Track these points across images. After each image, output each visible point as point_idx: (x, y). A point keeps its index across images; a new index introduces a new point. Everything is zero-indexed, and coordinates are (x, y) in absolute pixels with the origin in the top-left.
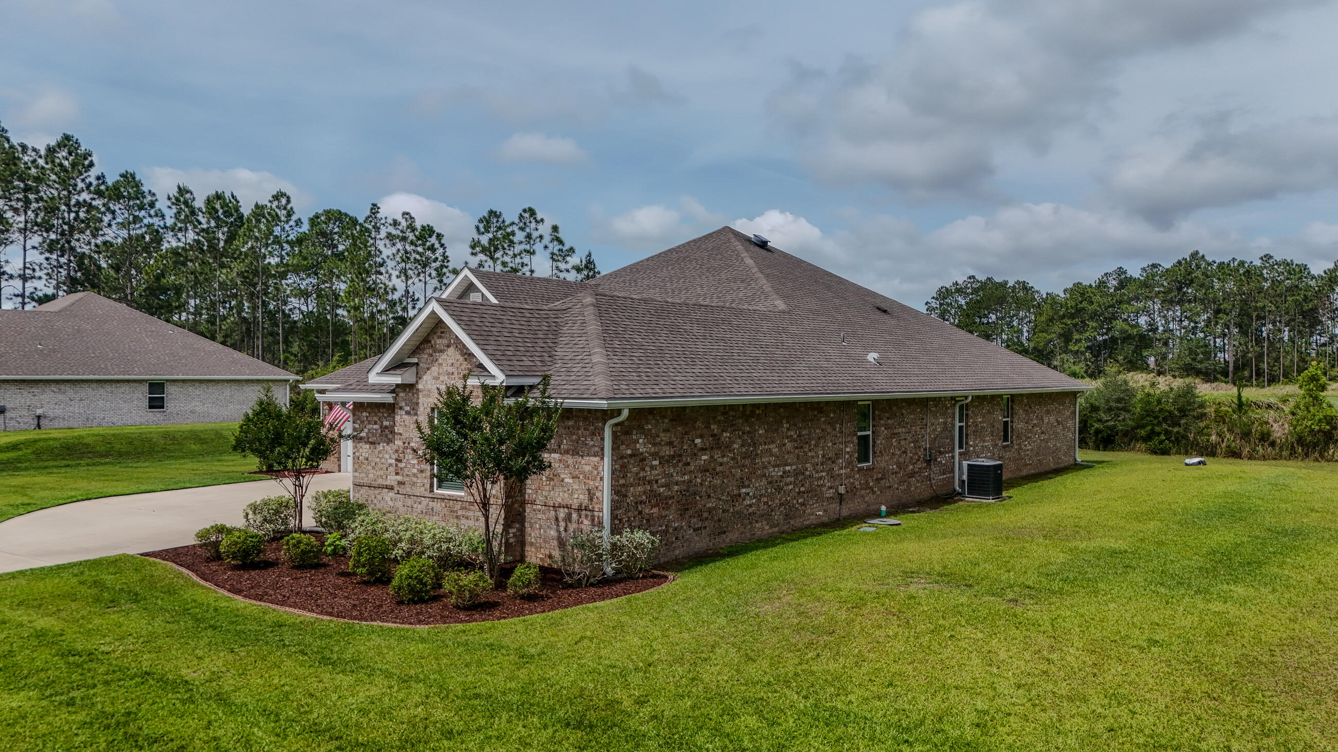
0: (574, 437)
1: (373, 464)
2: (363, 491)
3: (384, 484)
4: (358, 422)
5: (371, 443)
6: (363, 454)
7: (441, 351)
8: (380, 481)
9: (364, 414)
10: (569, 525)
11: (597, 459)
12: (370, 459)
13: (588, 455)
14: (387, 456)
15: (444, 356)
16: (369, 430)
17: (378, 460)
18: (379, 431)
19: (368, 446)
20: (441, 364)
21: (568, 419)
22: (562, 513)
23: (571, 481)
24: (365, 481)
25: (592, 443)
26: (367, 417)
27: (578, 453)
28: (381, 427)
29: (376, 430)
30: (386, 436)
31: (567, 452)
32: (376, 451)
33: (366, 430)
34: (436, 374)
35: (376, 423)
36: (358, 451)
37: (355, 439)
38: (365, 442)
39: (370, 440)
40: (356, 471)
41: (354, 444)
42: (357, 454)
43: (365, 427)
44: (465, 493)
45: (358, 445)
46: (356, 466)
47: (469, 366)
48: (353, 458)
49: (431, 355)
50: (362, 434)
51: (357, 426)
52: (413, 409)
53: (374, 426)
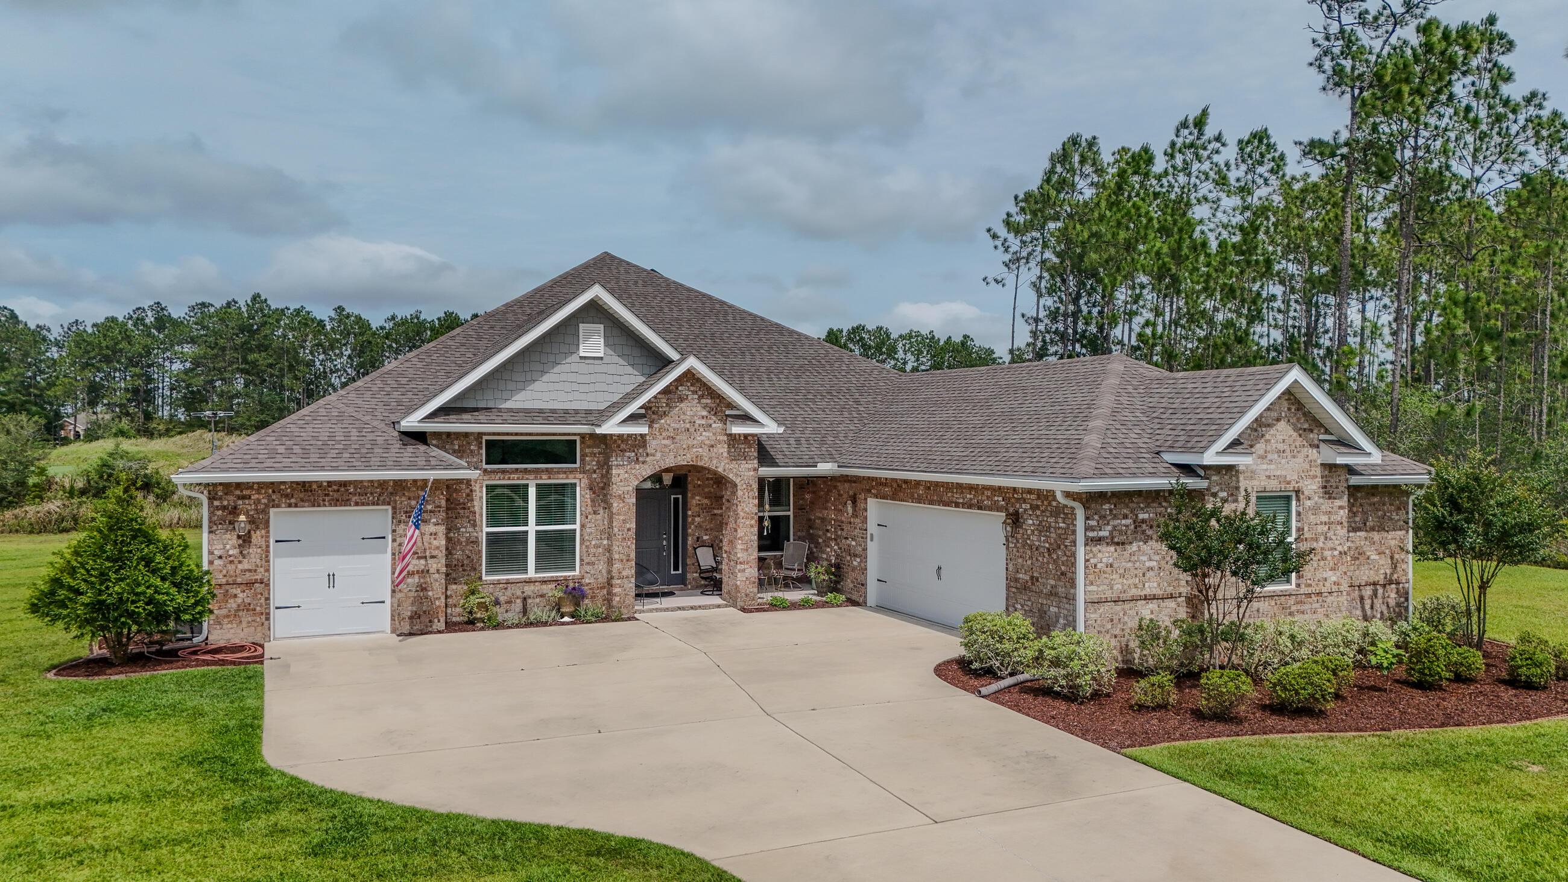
0: (1380, 513)
1: (1122, 571)
2: (1104, 608)
3: (1142, 594)
4: (1096, 517)
5: (1118, 544)
6: (1104, 560)
7: (1269, 426)
8: (1134, 592)
9: (1106, 506)
10: (1375, 601)
11: (1403, 532)
12: (1115, 565)
13: (1394, 530)
14: (1144, 558)
15: (1272, 431)
16: (1114, 527)
17: (1130, 565)
18: (1133, 527)
19: (1112, 549)
20: (1268, 441)
21: (1373, 495)
22: (1368, 592)
23: (1377, 557)
24: (1109, 594)
25: (1397, 518)
26: (1111, 510)
27: (1384, 529)
28: (1134, 522)
29: (1127, 526)
30: (1144, 532)
31: (1372, 529)
32: (1126, 554)
33: (1109, 528)
34: (1261, 452)
35: (1125, 517)
36: (1094, 556)
37: (1090, 541)
38: (1108, 544)
39: (1116, 540)
40: (1092, 584)
41: (1088, 548)
42: (1092, 561)
43: (1108, 524)
44: (1298, 585)
45: (1094, 549)
46: (1091, 577)
47: (1305, 442)
48: (1086, 567)
49: (1256, 430)
50: (1102, 534)
51: (1093, 523)
52: (1232, 495)
53: (1124, 522)
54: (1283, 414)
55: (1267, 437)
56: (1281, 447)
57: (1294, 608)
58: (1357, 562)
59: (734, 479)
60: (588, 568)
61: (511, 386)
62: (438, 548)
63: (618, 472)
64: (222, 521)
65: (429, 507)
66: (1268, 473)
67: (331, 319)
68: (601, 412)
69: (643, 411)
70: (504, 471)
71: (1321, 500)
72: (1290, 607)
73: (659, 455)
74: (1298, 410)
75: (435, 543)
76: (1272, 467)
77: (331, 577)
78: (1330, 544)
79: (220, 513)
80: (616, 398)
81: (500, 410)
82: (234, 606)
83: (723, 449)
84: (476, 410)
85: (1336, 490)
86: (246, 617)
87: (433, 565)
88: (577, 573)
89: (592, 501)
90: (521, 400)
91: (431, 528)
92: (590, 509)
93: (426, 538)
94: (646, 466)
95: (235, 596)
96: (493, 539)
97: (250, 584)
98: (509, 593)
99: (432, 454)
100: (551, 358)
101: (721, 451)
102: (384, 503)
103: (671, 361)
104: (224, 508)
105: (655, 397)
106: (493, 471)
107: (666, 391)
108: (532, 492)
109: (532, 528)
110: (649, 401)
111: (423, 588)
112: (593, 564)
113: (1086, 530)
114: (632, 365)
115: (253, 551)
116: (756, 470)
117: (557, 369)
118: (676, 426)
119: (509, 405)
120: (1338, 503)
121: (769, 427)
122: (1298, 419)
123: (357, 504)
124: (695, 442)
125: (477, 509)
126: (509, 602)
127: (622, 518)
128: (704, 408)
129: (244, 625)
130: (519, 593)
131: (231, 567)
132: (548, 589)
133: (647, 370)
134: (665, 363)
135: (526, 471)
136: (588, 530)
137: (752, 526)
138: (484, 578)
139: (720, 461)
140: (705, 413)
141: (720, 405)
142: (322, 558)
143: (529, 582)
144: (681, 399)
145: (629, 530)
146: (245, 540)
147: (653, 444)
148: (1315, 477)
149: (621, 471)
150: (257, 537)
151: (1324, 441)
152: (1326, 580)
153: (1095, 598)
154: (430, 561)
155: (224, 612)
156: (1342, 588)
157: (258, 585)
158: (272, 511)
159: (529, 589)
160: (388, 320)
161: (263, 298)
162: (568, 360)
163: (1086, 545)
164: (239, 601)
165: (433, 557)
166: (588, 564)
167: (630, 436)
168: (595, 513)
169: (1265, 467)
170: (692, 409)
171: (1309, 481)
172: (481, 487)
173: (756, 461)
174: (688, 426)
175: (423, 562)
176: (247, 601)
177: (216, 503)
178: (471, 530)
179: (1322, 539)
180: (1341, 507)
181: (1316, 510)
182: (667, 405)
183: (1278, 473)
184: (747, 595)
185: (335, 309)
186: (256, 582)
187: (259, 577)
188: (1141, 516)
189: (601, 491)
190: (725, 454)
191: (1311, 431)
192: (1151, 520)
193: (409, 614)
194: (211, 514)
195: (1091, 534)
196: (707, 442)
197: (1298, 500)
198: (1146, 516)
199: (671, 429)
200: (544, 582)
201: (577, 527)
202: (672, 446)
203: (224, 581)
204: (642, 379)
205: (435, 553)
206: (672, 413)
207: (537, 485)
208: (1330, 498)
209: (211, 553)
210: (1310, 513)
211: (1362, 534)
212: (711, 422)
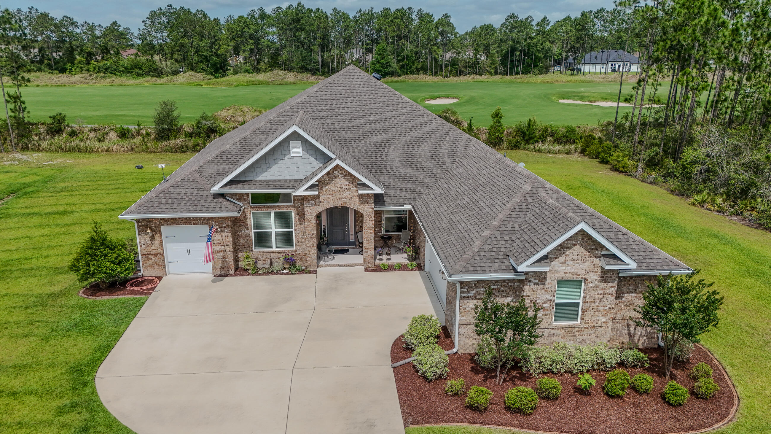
2: (469, 327)
4: (467, 287)
5: (478, 299)
6: (470, 306)
7: (568, 248)
15: (570, 250)
16: (477, 292)
19: (475, 301)
20: (567, 255)
24: (472, 321)
26: (475, 284)
33: (474, 292)
34: (562, 261)
36: (465, 305)
37: (461, 298)
38: (473, 299)
39: (477, 297)
40: (463, 316)
41: (461, 301)
42: (463, 306)
43: (473, 290)
44: (581, 323)
45: (465, 301)
46: (463, 314)
47: (592, 256)
48: (460, 309)
49: (560, 250)
50: (469, 295)
51: (465, 290)
52: (541, 281)
53: (482, 289)
54: (579, 242)
55: (567, 253)
56: (575, 258)
57: (575, 334)
58: (628, 308)
59: (362, 212)
60: (298, 247)
61: (260, 170)
62: (229, 242)
63: (307, 209)
64: (143, 231)
65: (224, 225)
66: (565, 271)
67: (331, 15)
68: (301, 181)
69: (317, 183)
70: (259, 207)
71: (600, 283)
72: (574, 333)
73: (325, 202)
74: (589, 239)
75: (228, 240)
76: (569, 268)
77: (189, 252)
78: (603, 304)
79: (141, 227)
80: (308, 174)
81: (255, 181)
82: (151, 262)
83: (357, 199)
84: (245, 181)
85: (610, 278)
86: (156, 267)
87: (227, 248)
88: (294, 249)
89: (299, 219)
90: (264, 176)
91: (225, 234)
92: (298, 223)
93: (224, 238)
94: (320, 207)
95: (151, 259)
96: (257, 235)
97: (156, 255)
98: (264, 257)
99: (224, 204)
100: (278, 157)
101: (355, 200)
102: (205, 224)
103: (332, 159)
104: (143, 226)
105: (323, 176)
106: (254, 207)
107: (328, 174)
108: (273, 215)
109: (273, 230)
110: (320, 178)
111: (224, 258)
112: (301, 245)
113: (460, 293)
114: (316, 159)
115: (156, 243)
116: (372, 208)
117: (281, 162)
118: (334, 189)
119: (260, 178)
120: (611, 284)
121: (378, 190)
122: (588, 244)
123: (194, 224)
124: (343, 196)
125: (248, 223)
126: (265, 260)
127: (309, 229)
128: (347, 181)
129: (156, 269)
130: (269, 257)
131: (148, 248)
132: (280, 255)
133: (323, 161)
134: (330, 159)
135: (268, 207)
136: (298, 232)
137: (371, 233)
138: (254, 250)
139: (354, 204)
140: (347, 183)
141: (354, 180)
142: (185, 244)
143: (273, 252)
144: (335, 177)
145: (313, 234)
146: (153, 238)
147: (323, 197)
148: (596, 272)
149: (308, 209)
150: (157, 237)
151: (603, 255)
152: (598, 320)
153: (464, 322)
154: (226, 247)
155: (148, 264)
156: (608, 324)
157: (160, 255)
158: (162, 227)
159: (273, 256)
160: (358, 12)
161: (302, 4)
162: (286, 158)
163: (460, 299)
164: (153, 261)
165: (227, 245)
166: (298, 245)
167: (309, 196)
168: (300, 224)
169: (564, 268)
170: (341, 182)
171: (592, 274)
172: (250, 214)
173: (373, 204)
174: (339, 189)
175: (223, 247)
176: (156, 261)
177: (140, 224)
178: (246, 231)
179: (598, 301)
180: (612, 287)
181: (595, 288)
182: (329, 180)
183: (573, 271)
184: (369, 262)
185: (333, 10)
186: (158, 254)
187: (159, 252)
188: (493, 287)
189: (301, 215)
190: (358, 201)
191: (597, 250)
192: (498, 288)
193: (219, 267)
194: (139, 228)
195: (463, 295)
196: (349, 196)
197: (585, 283)
198: (496, 287)
199: (331, 191)
200: (279, 253)
201: (293, 230)
202: (332, 198)
203: (146, 253)
204: (321, 165)
205: (228, 243)
206: (331, 184)
207: (275, 212)
208: (605, 282)
209: (140, 243)
210: (592, 289)
211: (634, 295)
212: (351, 187)
